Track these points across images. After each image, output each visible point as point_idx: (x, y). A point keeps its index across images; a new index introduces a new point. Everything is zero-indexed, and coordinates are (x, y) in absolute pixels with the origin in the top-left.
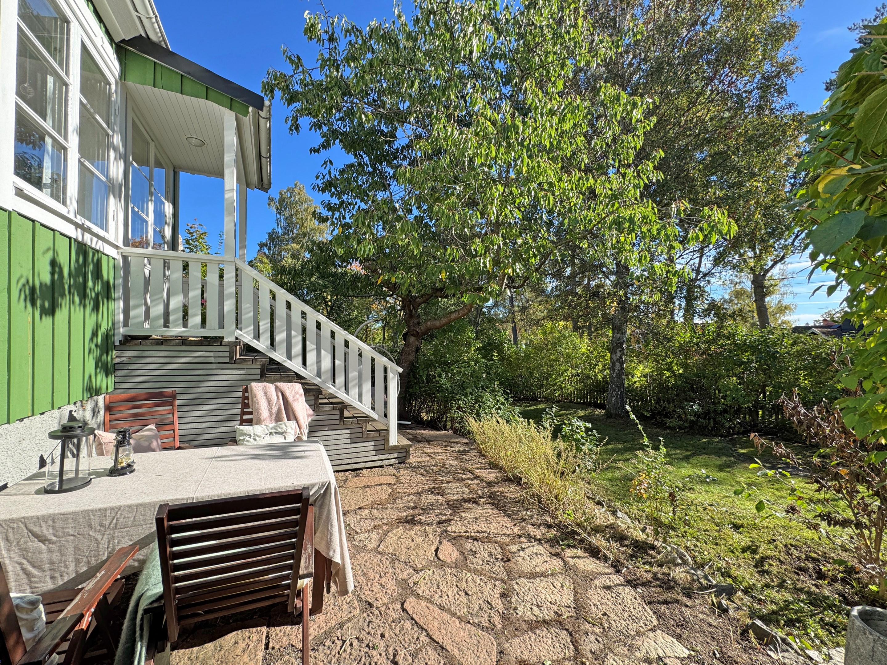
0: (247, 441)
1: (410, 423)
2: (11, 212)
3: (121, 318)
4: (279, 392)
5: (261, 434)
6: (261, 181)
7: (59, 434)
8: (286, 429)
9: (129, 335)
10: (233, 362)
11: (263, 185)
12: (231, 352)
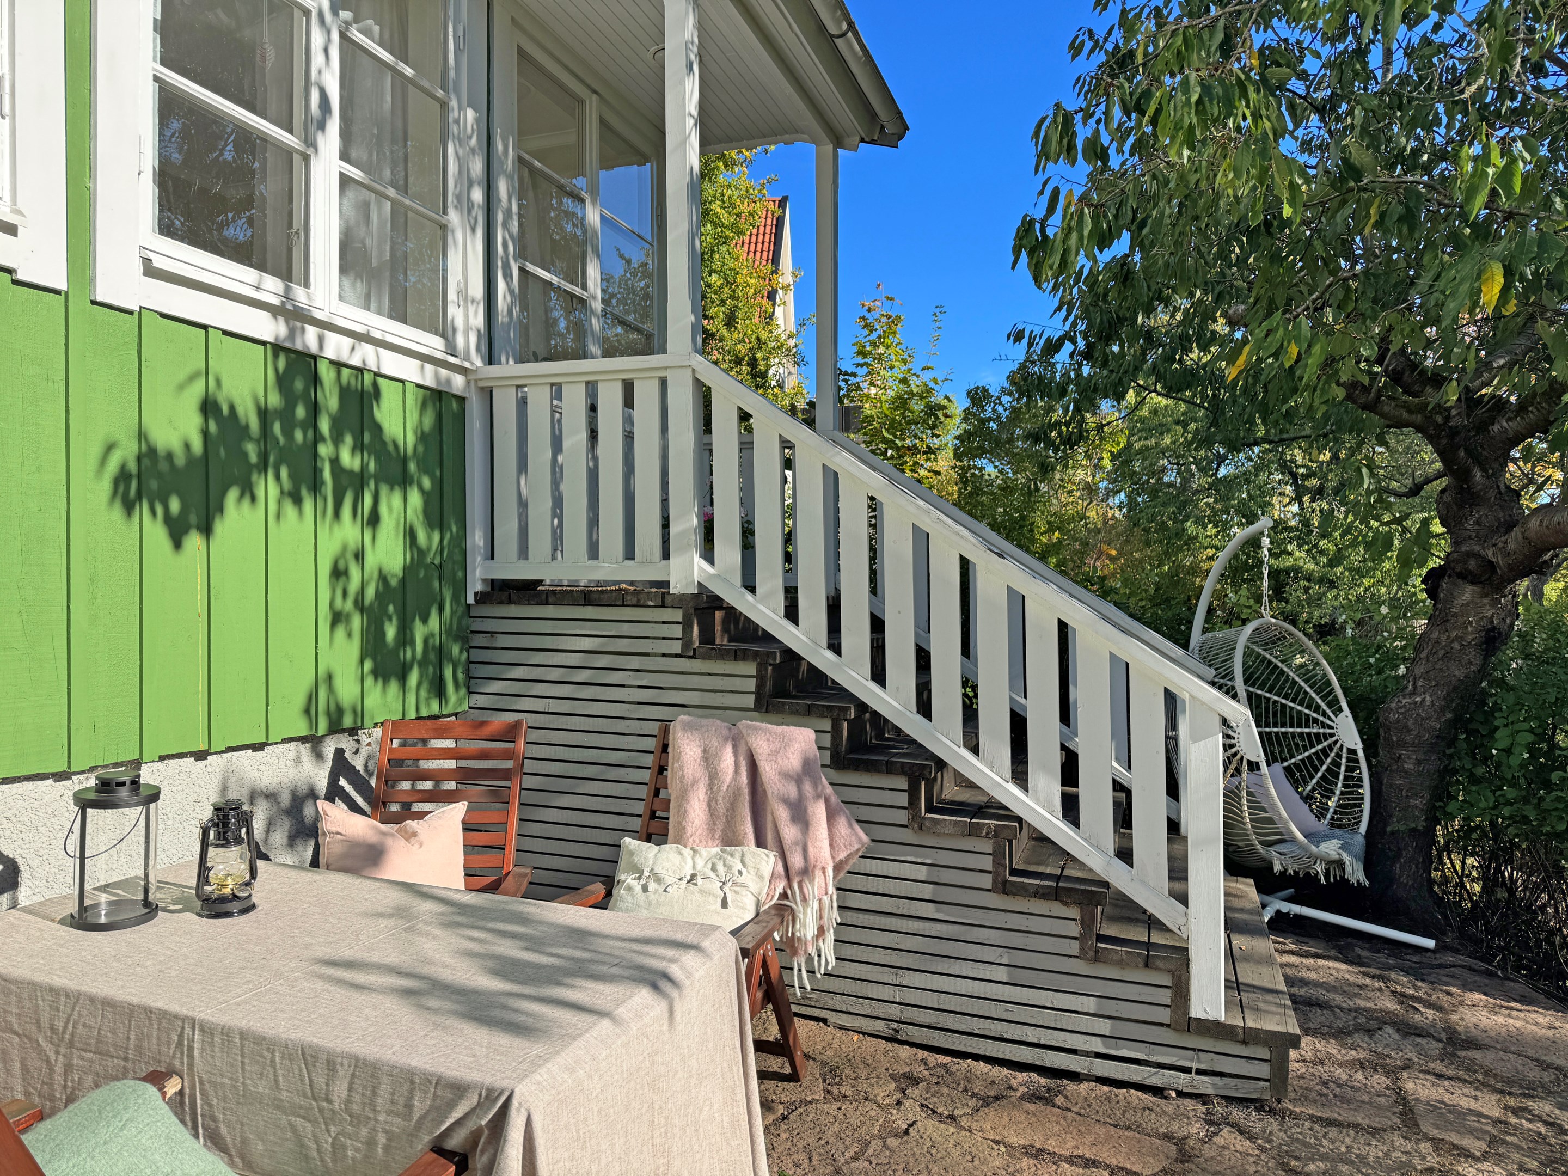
1: (1430, 943)
2: (140, 313)
3: (477, 538)
4: (742, 750)
5: (670, 873)
6: (873, 116)
7: (92, 796)
8: (740, 872)
9: (492, 580)
10: (691, 653)
11: (882, 127)
12: (686, 625)
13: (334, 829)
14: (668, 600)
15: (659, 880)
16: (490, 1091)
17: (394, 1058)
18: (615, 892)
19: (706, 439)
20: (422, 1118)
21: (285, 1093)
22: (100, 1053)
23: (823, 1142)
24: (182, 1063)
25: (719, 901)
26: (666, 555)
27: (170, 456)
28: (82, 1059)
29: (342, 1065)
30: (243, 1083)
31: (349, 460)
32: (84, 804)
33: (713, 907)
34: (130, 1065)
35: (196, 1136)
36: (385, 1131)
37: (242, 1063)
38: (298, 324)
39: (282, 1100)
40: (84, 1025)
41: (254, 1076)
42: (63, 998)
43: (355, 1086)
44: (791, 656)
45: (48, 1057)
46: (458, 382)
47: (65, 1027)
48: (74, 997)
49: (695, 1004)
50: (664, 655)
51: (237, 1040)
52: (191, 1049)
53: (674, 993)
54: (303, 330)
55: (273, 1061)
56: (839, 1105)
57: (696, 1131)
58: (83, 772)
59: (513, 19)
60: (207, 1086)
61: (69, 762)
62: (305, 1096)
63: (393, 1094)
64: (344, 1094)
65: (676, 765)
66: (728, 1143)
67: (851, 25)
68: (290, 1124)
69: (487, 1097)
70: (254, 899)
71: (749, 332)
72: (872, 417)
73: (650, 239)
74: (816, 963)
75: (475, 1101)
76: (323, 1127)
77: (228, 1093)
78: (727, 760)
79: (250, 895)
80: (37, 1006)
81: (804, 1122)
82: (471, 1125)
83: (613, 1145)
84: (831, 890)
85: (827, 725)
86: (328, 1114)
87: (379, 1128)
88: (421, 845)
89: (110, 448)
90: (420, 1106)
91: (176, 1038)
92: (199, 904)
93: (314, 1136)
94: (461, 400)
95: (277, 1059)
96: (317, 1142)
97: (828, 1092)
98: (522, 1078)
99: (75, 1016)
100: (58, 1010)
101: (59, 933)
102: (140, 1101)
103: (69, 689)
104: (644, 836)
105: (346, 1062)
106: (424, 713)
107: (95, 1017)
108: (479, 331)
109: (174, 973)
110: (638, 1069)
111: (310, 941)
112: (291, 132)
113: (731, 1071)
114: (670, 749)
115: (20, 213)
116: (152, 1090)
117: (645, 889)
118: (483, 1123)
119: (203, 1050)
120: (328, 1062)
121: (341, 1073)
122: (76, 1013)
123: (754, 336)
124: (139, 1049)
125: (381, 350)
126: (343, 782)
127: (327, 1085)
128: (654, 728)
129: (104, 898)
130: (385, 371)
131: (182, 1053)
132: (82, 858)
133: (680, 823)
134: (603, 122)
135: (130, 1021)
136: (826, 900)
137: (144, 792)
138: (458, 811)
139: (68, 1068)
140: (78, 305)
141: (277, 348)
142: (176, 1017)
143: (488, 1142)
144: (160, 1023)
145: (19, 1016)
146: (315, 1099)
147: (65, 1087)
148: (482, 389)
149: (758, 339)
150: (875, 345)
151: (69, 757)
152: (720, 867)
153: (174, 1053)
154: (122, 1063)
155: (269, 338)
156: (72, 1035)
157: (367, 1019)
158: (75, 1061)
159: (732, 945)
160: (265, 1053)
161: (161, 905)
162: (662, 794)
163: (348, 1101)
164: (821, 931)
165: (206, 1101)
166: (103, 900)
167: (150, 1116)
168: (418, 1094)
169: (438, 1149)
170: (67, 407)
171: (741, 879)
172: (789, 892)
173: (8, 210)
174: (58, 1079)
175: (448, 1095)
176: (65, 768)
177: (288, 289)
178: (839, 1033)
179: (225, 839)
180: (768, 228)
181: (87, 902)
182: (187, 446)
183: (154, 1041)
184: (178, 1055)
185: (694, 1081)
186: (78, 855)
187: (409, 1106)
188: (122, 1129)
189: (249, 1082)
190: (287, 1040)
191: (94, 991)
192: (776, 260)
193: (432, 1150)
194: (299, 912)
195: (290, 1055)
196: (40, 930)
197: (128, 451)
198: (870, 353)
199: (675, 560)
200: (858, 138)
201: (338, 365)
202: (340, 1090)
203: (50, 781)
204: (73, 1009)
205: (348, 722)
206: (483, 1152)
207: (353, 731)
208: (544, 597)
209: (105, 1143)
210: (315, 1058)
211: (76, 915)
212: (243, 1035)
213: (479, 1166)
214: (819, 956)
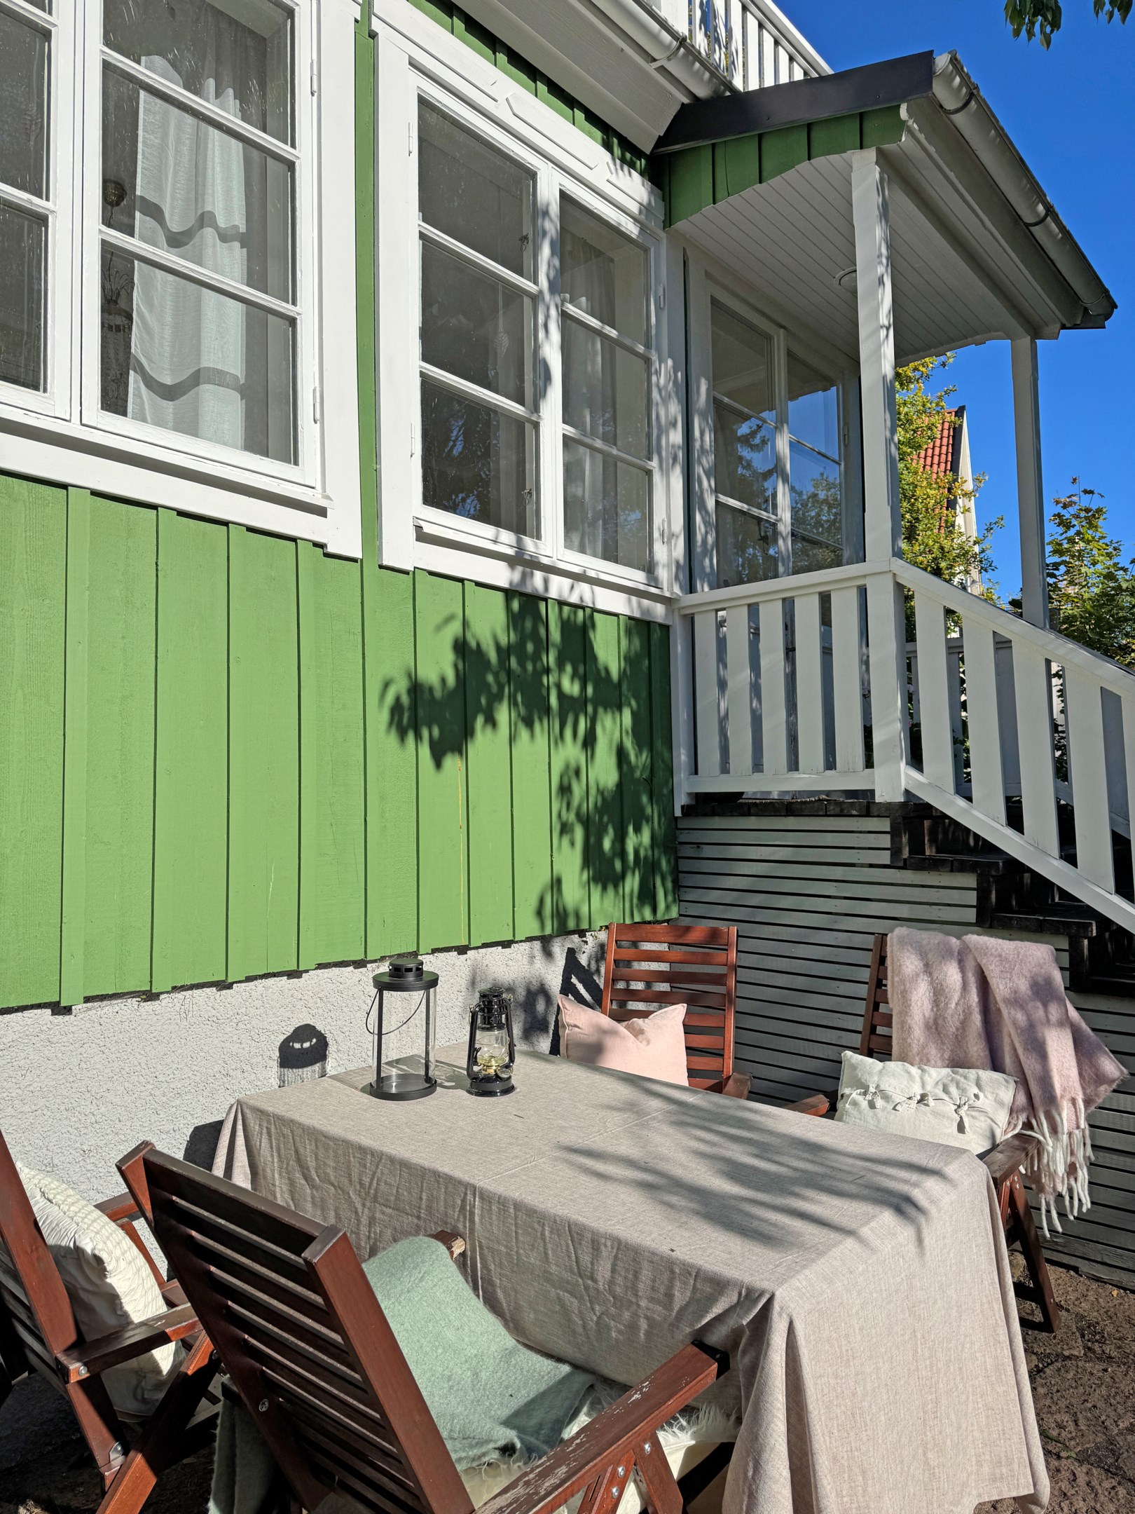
2: (414, 572)
3: (682, 756)
4: (970, 965)
5: (898, 1091)
6: (1074, 298)
7: (387, 979)
8: (976, 1096)
9: (696, 794)
10: (901, 864)
11: (1086, 310)
12: (894, 833)
13: (572, 1022)
14: (874, 811)
15: (886, 1098)
16: (750, 1291)
17: (654, 1245)
18: (840, 1105)
19: (909, 646)
20: (683, 1309)
21: (554, 1267)
22: (397, 1210)
23: (1089, 1405)
24: (465, 1227)
25: (955, 1125)
26: (869, 764)
27: (431, 689)
28: (383, 1213)
29: (606, 1246)
30: (517, 1252)
31: (571, 687)
32: (382, 986)
33: (949, 1131)
34: (422, 1223)
35: (478, 1296)
36: (647, 1318)
37: (516, 1232)
38: (528, 570)
39: (551, 1274)
40: (386, 1183)
41: (527, 1247)
42: (369, 1157)
43: (618, 1268)
44: (1015, 867)
45: (356, 1209)
46: (659, 611)
47: (371, 1183)
48: (378, 1156)
49: (950, 1230)
50: (871, 866)
51: (512, 1210)
52: (472, 1214)
53: (922, 1219)
54: (532, 574)
55: (543, 1234)
56: (1104, 1366)
57: (960, 1369)
58: (375, 961)
59: (707, 273)
60: (486, 1251)
61: (366, 951)
62: (572, 1271)
63: (654, 1281)
64: (608, 1275)
65: (896, 979)
66: (993, 1389)
67: (1050, 210)
68: (559, 1298)
69: (747, 1296)
70: (513, 1082)
71: (931, 543)
72: (1074, 616)
73: (837, 459)
74: (1067, 1203)
75: (735, 1298)
76: (589, 1305)
77: (504, 1260)
78: (952, 974)
79: (510, 1077)
80: (349, 1161)
81: (1064, 1379)
82: (732, 1323)
83: (878, 1369)
84: (1083, 1124)
85: (1065, 945)
86: (593, 1293)
87: (640, 1313)
88: (648, 1042)
89: (386, 685)
90: (680, 1297)
91: (459, 1202)
92: (469, 1081)
93: (580, 1312)
94: (665, 628)
95: (547, 1233)
96: (582, 1319)
97: (1089, 1349)
98: (782, 1281)
99: (379, 1174)
100: (365, 1166)
101: (362, 1100)
102: (434, 1257)
103: (366, 889)
104: (866, 1051)
105: (609, 1243)
106: (637, 919)
107: (394, 1176)
108: (678, 562)
109: (454, 1143)
110: (897, 1291)
111: (564, 1124)
112: (522, 402)
113: (992, 1309)
114: (888, 962)
115: (328, 498)
116: (442, 1248)
117: (872, 1105)
118: (745, 1323)
119: (482, 1217)
120: (593, 1241)
121: (605, 1254)
122: (379, 1171)
123: (937, 546)
124: (429, 1208)
125: (597, 589)
126: (574, 980)
127: (592, 1264)
128: (869, 941)
129: (394, 1072)
130: (599, 606)
131: (465, 1218)
132: (380, 1034)
133: (904, 1040)
134: (790, 354)
135: (422, 1182)
136: (1077, 1133)
137: (426, 978)
138: (678, 1012)
139: (372, 1221)
140: (371, 569)
141: (509, 593)
142: (460, 1182)
143: (750, 1343)
144: (446, 1188)
145: (335, 1168)
146: (580, 1276)
147: (369, 1237)
148: (685, 616)
149: (942, 548)
150: (1071, 541)
151: (366, 948)
152: (953, 1089)
153: (458, 1217)
154: (416, 1221)
155: (504, 583)
156: (376, 1190)
157: (624, 1204)
158: (378, 1215)
159: (981, 1173)
160: (536, 1226)
161: (439, 1081)
162: (883, 1008)
163: (612, 1282)
164: (1072, 1170)
165: (485, 1266)
166: (394, 1073)
167: (442, 1271)
168: (678, 1284)
169: (699, 1342)
170: (364, 654)
171: (978, 1104)
172: (1034, 1122)
173: (320, 496)
174: (364, 1230)
175: (708, 1289)
176: (362, 957)
177: (519, 541)
178: (1094, 1285)
179: (489, 1023)
180: (945, 441)
181: (383, 1075)
182: (443, 681)
183: (442, 1204)
184: (461, 1219)
185: (954, 1313)
186: (376, 1032)
187: (669, 1296)
188: (421, 1279)
189: (522, 1251)
190: (555, 1215)
191: (393, 1152)
192: (955, 467)
193: (693, 1343)
194: (551, 1096)
195: (558, 1230)
196: (348, 1096)
197: (400, 687)
198: (1068, 550)
199: (879, 771)
200: (1058, 325)
201: (561, 603)
202: (603, 1271)
203: (351, 968)
204: (377, 1168)
205: (571, 924)
206: (744, 1352)
207: (582, 933)
208: (746, 809)
209: (408, 1291)
210: (581, 1235)
211: (374, 1085)
212: (518, 1206)
213: (741, 1367)
214: (1071, 1198)
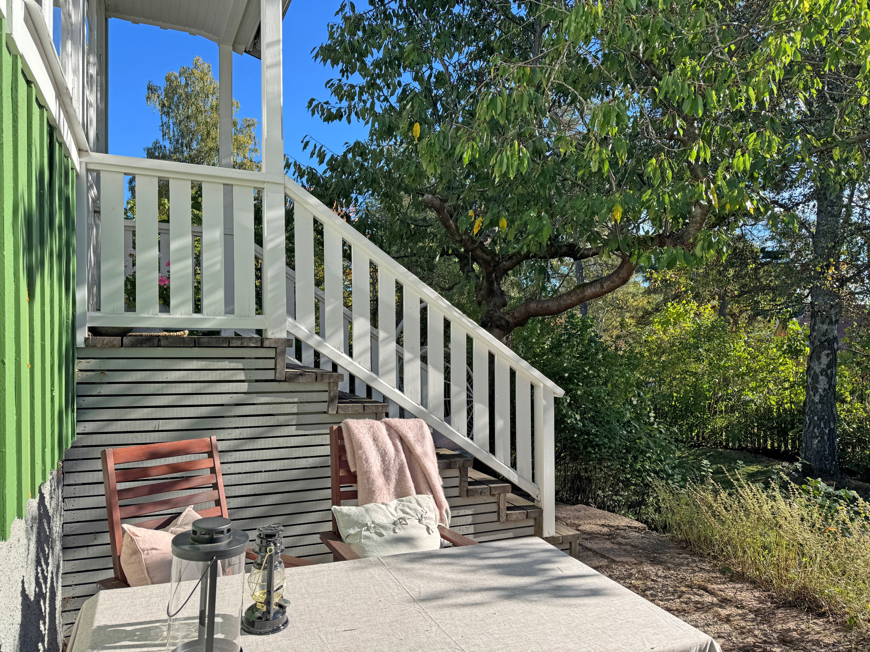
0: (367, 537)
10: (283, 379)
12: (280, 359)
171: (427, 515)
